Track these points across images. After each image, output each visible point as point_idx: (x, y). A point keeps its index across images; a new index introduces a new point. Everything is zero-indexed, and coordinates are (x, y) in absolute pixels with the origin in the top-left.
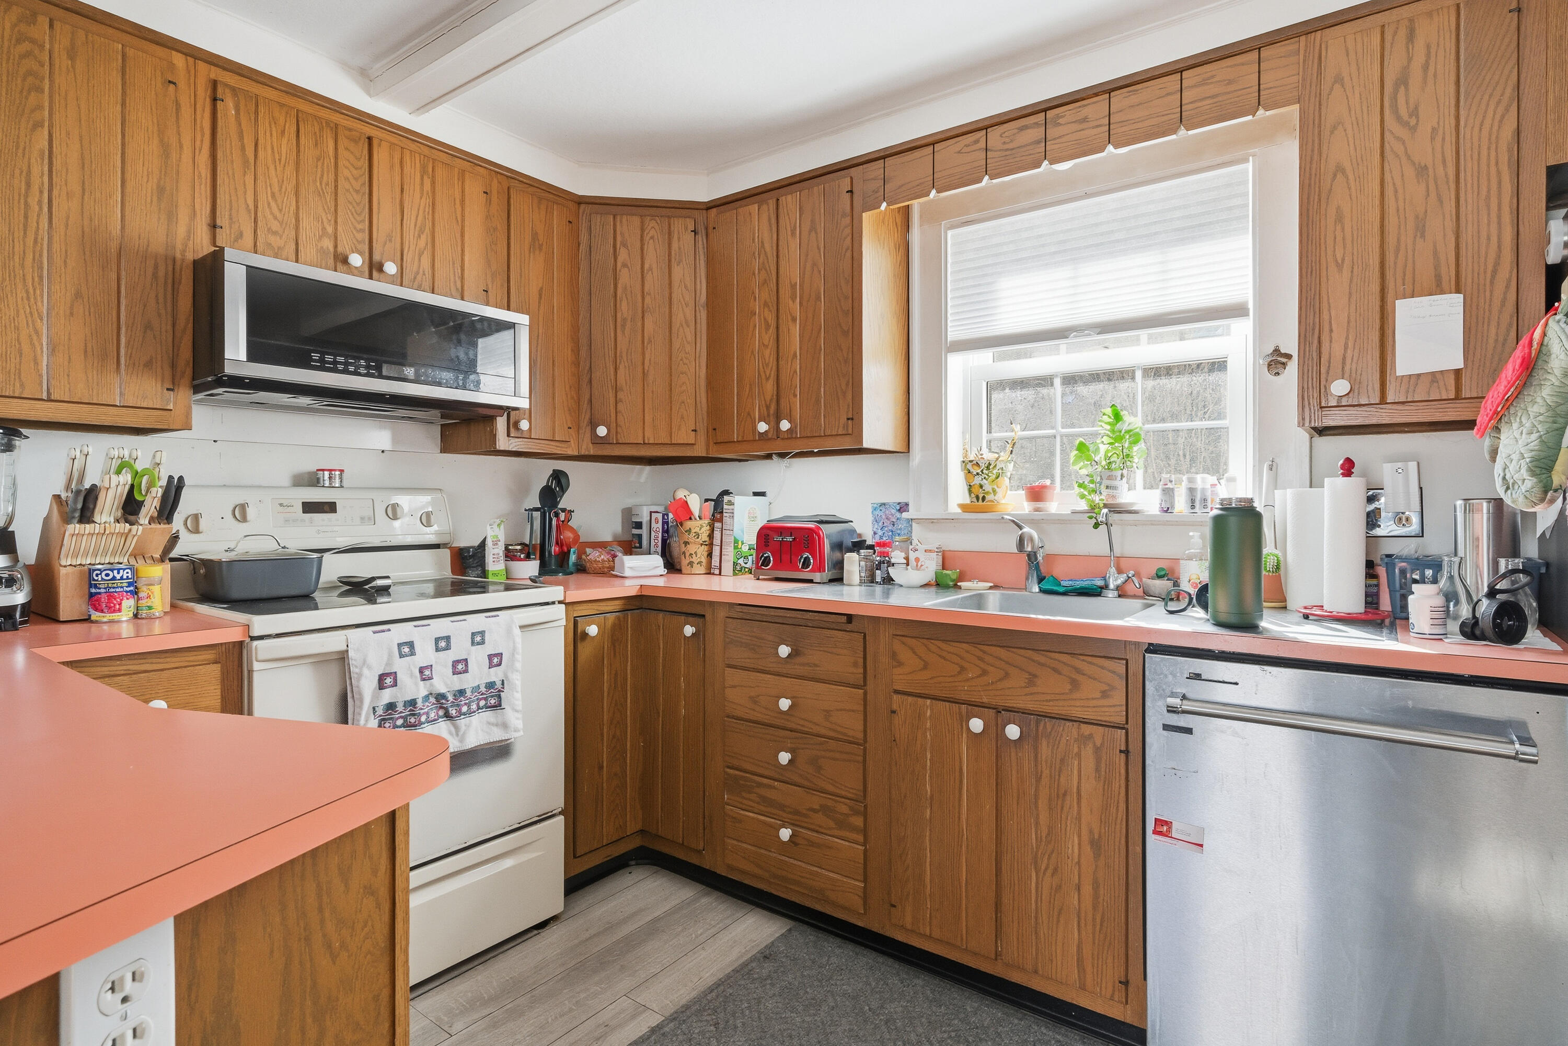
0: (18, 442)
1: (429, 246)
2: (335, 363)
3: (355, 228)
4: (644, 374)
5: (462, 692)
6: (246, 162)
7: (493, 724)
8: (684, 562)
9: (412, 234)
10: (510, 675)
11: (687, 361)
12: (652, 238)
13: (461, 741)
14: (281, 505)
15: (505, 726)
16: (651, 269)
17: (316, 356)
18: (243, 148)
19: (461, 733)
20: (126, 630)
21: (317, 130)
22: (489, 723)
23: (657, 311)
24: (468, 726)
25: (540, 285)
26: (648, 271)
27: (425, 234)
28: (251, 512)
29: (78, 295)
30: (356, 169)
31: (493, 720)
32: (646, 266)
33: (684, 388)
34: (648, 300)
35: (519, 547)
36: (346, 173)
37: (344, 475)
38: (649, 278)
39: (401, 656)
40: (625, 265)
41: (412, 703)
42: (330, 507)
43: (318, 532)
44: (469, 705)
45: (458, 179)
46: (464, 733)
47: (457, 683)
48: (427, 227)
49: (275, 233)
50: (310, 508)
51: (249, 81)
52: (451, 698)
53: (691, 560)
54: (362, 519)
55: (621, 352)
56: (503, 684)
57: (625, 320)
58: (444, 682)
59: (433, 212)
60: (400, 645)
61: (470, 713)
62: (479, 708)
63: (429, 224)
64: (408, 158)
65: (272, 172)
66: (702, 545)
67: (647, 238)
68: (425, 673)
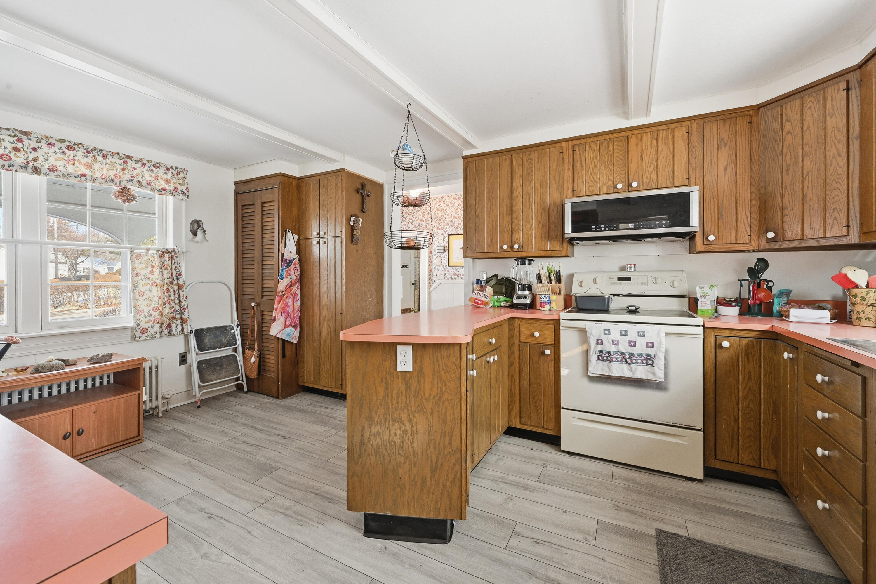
0: (532, 262)
1: (655, 169)
2: (601, 228)
3: (621, 173)
4: (804, 196)
5: (632, 354)
6: (582, 167)
7: (649, 372)
8: (854, 317)
9: (646, 166)
10: (658, 353)
11: (840, 180)
12: (810, 108)
13: (633, 374)
14: (610, 278)
15: (654, 374)
16: (808, 128)
17: (594, 227)
18: (581, 162)
19: (633, 371)
20: (547, 313)
21: (606, 144)
22: (648, 371)
23: (814, 153)
24: (636, 369)
25: (726, 164)
26: (806, 130)
27: (653, 165)
28: (598, 281)
29: (540, 222)
30: (621, 151)
31: (649, 370)
32: (805, 127)
33: (837, 198)
34: (806, 148)
35: (733, 300)
36: (617, 154)
37: (636, 267)
38: (807, 134)
39: (605, 334)
40: (789, 133)
41: (609, 352)
42: (628, 279)
43: (623, 288)
44: (636, 360)
45: (671, 133)
46: (634, 372)
47: (631, 350)
48: (654, 161)
49: (591, 186)
50: (620, 279)
51: (585, 139)
52: (627, 355)
53: (859, 316)
54: (642, 283)
55: (786, 186)
56: (655, 356)
57: (788, 166)
58: (624, 347)
59: (657, 153)
60: (604, 330)
61: (637, 364)
62: (643, 363)
63: (655, 159)
64: (645, 137)
65: (591, 166)
66: (869, 306)
67: (805, 110)
68: (615, 342)
